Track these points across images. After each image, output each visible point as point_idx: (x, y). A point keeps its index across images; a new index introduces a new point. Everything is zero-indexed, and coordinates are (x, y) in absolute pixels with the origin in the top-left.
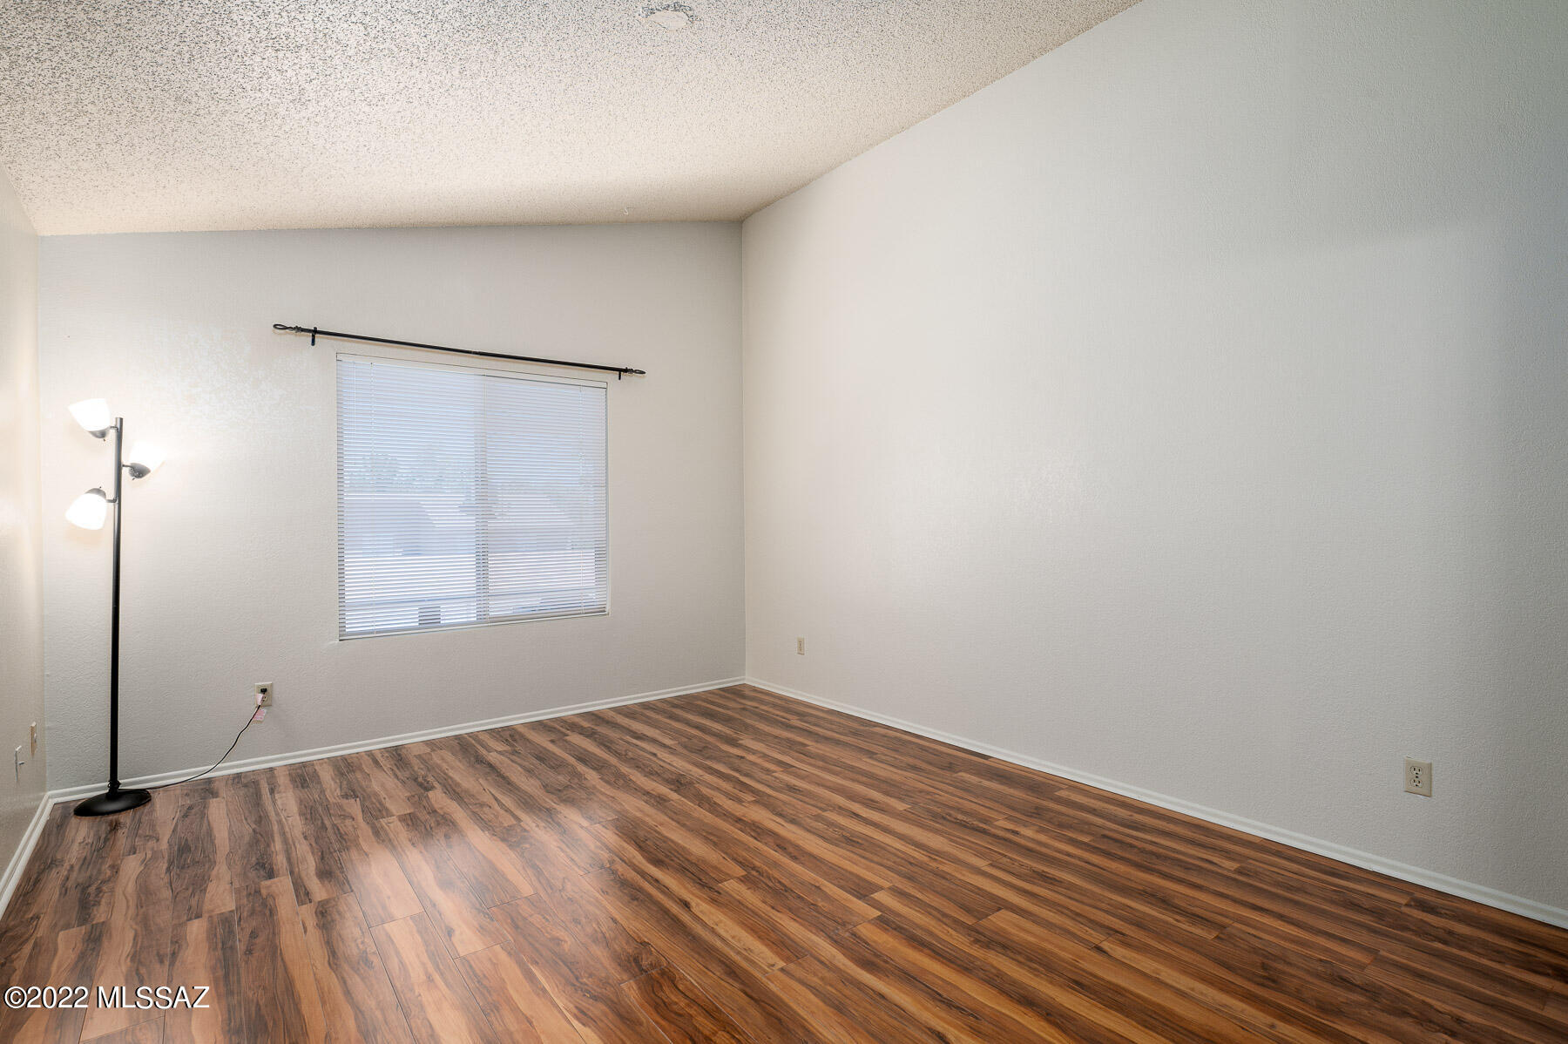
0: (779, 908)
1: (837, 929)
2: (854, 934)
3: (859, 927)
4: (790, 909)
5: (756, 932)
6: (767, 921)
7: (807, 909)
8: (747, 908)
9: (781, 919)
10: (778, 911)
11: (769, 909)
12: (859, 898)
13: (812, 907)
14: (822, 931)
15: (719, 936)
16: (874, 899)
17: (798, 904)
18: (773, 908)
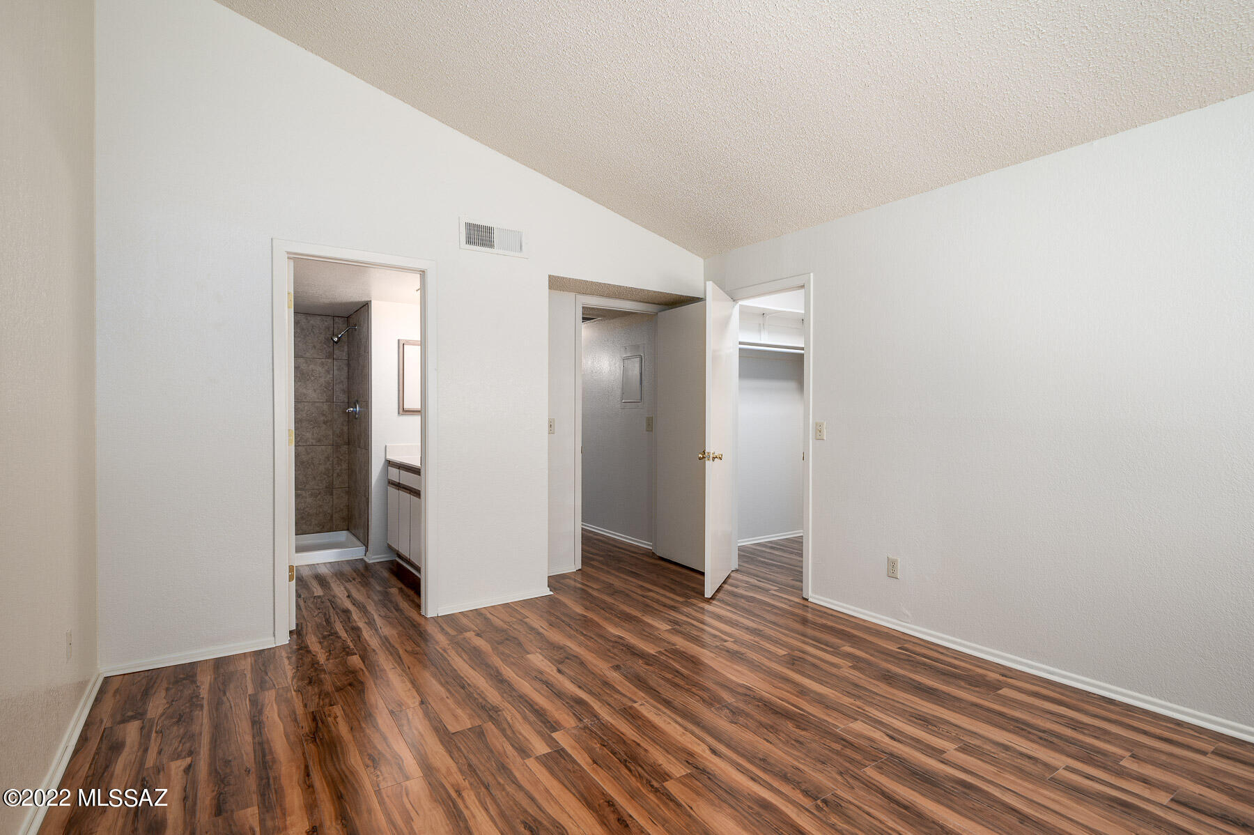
0: (634, 745)
1: (591, 724)
2: (580, 720)
3: (574, 725)
4: (624, 742)
5: (653, 726)
6: (644, 734)
7: (610, 742)
8: (661, 746)
9: (633, 735)
10: (635, 742)
11: (642, 744)
12: (563, 750)
13: (606, 744)
14: (603, 724)
15: (680, 725)
16: (548, 746)
17: (617, 748)
18: (639, 745)
